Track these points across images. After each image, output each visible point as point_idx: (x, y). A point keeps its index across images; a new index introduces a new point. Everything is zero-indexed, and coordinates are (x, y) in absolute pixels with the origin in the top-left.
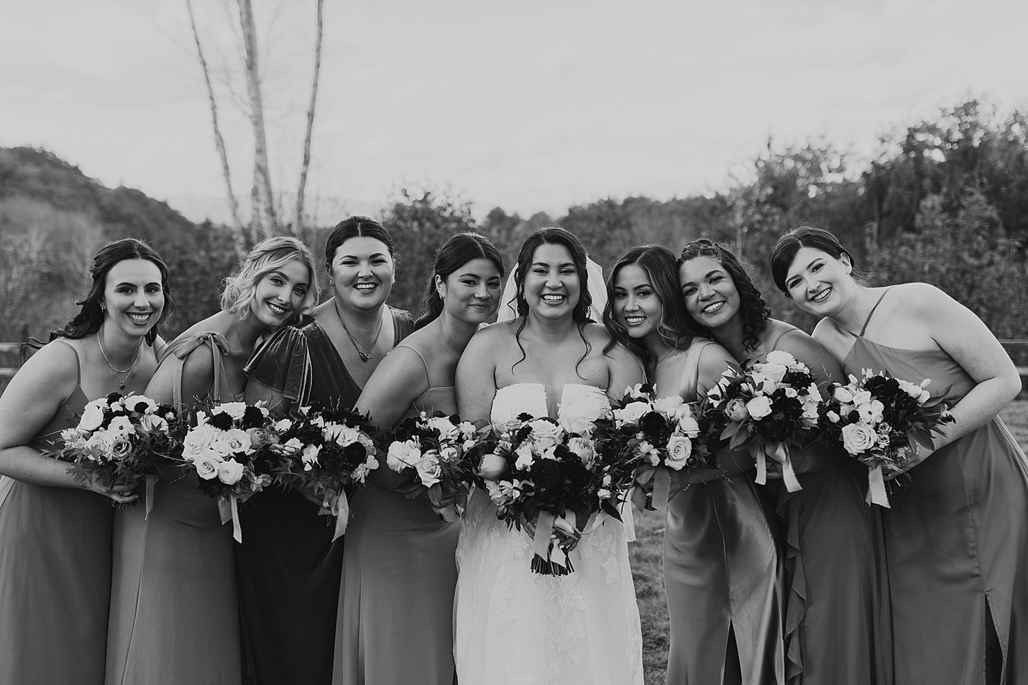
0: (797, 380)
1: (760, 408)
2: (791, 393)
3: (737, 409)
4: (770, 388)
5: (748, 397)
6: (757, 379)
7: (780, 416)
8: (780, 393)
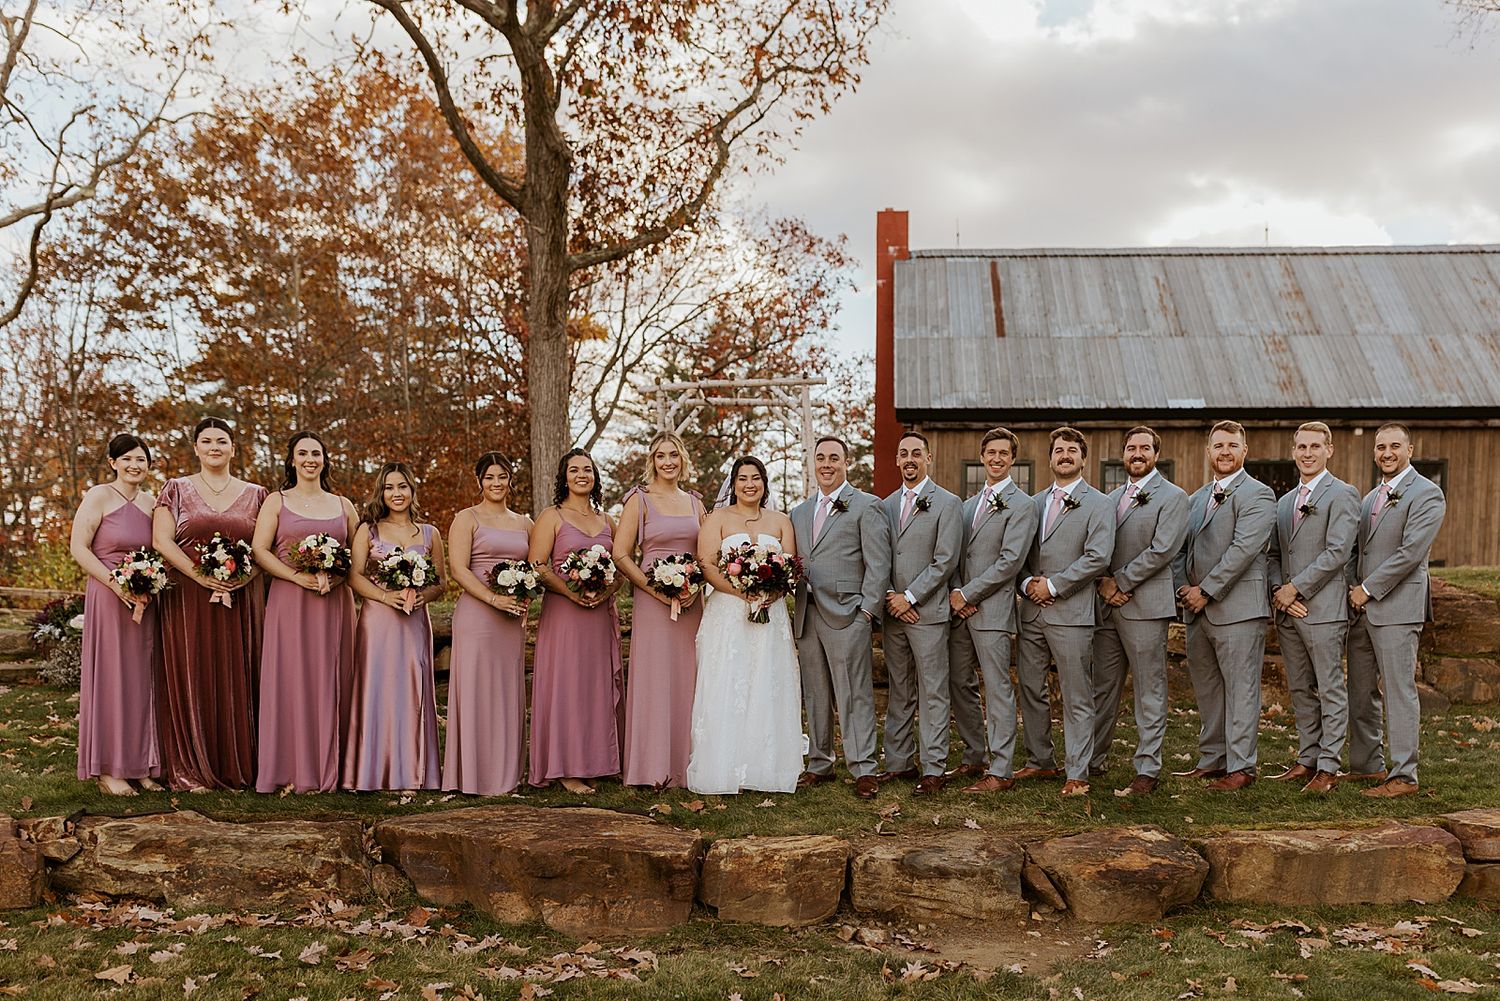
0: (604, 561)
1: (585, 574)
2: (601, 567)
3: (575, 574)
4: (591, 565)
5: (580, 568)
6: (584, 559)
7: (594, 579)
8: (595, 567)
